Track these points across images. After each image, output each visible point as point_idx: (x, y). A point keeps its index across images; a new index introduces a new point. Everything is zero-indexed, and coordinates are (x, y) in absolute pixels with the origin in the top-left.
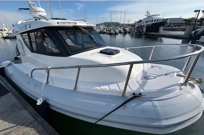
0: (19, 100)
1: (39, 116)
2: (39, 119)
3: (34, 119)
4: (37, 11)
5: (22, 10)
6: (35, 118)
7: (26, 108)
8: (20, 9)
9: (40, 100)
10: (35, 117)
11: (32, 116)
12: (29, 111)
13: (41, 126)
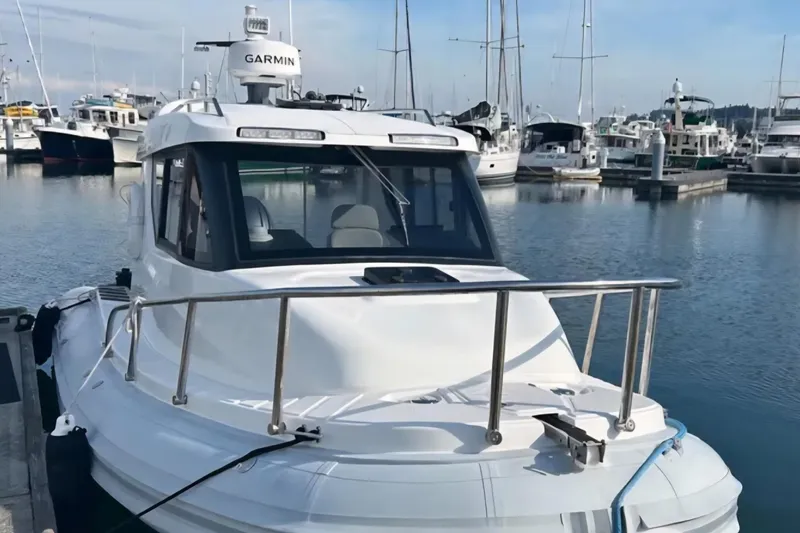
0: (26, 429)
1: (47, 489)
2: (39, 497)
3: (27, 490)
4: (254, 58)
5: (208, 49)
6: (30, 488)
7: (27, 458)
8: (202, 46)
9: (67, 422)
10: (34, 487)
11: (26, 481)
12: (29, 469)
13: (31, 510)
